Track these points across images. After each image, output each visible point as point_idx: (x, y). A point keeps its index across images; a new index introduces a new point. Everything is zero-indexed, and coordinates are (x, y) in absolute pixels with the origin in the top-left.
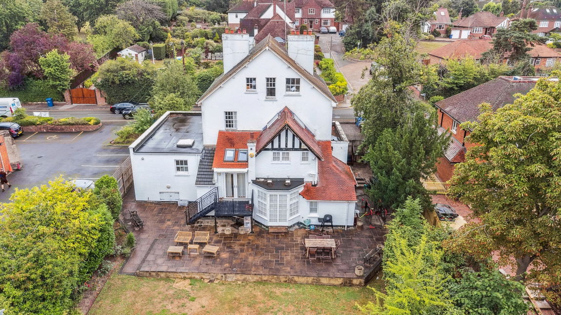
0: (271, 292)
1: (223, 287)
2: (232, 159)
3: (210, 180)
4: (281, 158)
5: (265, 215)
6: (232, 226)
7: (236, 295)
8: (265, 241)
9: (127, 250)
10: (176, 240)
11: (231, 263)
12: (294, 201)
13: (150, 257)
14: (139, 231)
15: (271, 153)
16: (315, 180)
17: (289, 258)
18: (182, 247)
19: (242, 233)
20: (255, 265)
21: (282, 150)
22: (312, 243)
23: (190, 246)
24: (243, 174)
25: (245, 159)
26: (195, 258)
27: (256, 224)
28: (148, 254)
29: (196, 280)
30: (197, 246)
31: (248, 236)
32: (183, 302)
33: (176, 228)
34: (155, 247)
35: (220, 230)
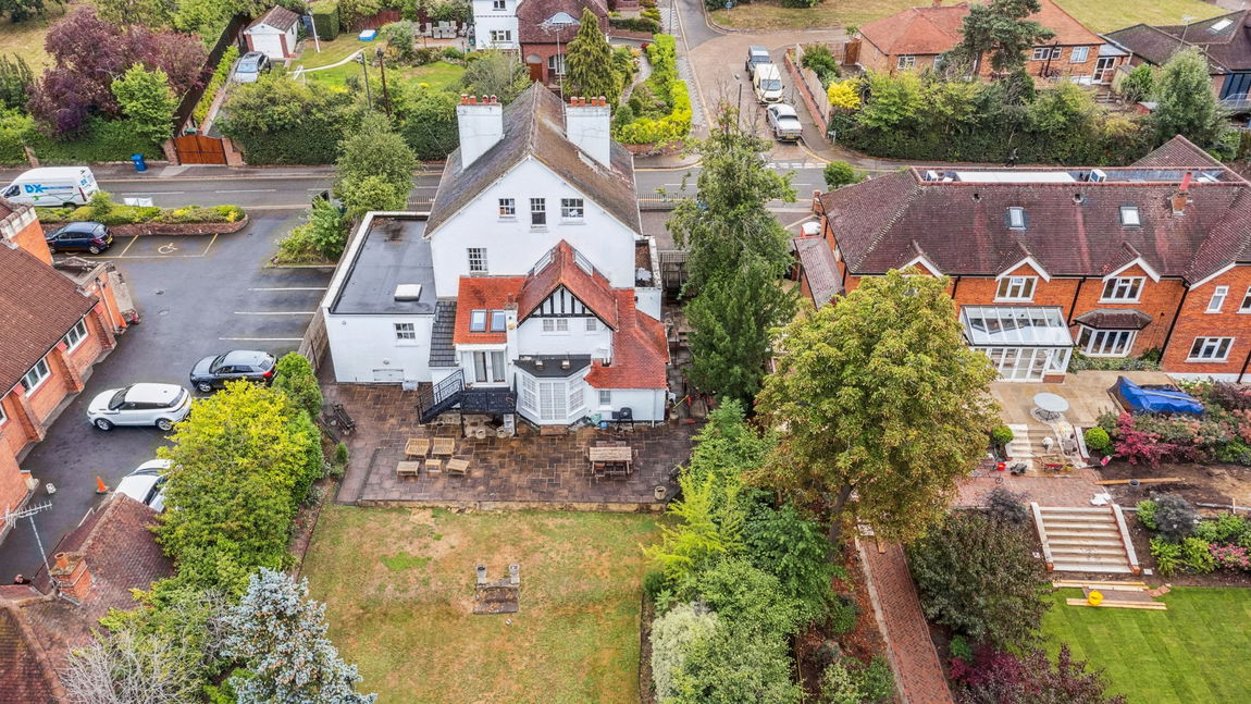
0: (543, 524)
1: (479, 519)
2: (482, 328)
3: (449, 358)
4: (555, 328)
5: (534, 409)
6: (486, 424)
7: (495, 529)
8: (534, 448)
9: (339, 469)
10: (407, 452)
11: (487, 484)
12: (576, 389)
13: (374, 479)
14: (350, 435)
15: (540, 320)
16: (607, 356)
17: (567, 475)
18: (418, 463)
19: (501, 436)
20: (520, 487)
21: (556, 316)
22: (599, 453)
23: (429, 462)
24: (501, 353)
25: (502, 328)
26: (436, 477)
27: (522, 421)
28: (369, 473)
29: (440, 510)
30: (437, 462)
31: (512, 440)
32: (426, 541)
33: (404, 429)
34: (378, 462)
35: (469, 431)
